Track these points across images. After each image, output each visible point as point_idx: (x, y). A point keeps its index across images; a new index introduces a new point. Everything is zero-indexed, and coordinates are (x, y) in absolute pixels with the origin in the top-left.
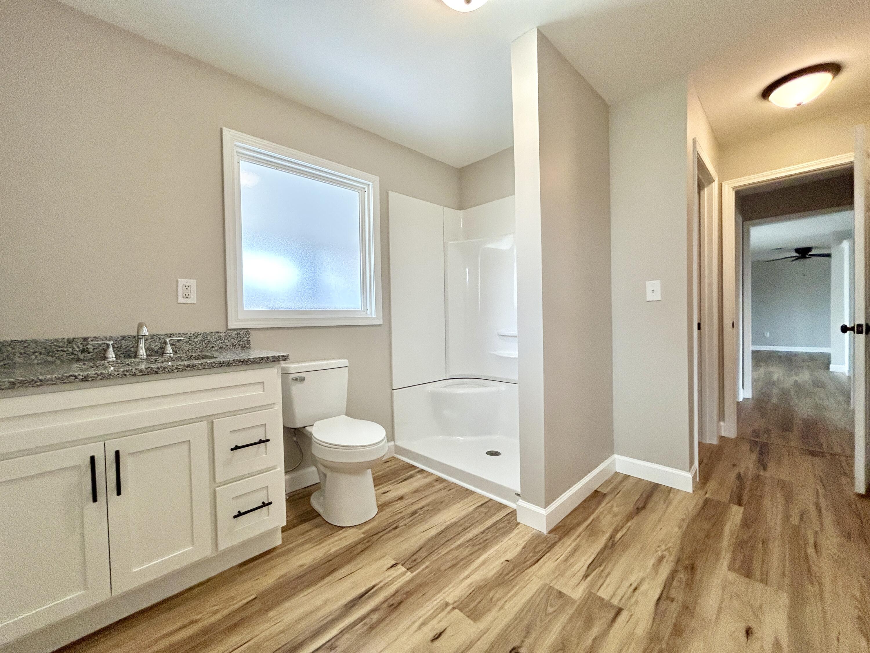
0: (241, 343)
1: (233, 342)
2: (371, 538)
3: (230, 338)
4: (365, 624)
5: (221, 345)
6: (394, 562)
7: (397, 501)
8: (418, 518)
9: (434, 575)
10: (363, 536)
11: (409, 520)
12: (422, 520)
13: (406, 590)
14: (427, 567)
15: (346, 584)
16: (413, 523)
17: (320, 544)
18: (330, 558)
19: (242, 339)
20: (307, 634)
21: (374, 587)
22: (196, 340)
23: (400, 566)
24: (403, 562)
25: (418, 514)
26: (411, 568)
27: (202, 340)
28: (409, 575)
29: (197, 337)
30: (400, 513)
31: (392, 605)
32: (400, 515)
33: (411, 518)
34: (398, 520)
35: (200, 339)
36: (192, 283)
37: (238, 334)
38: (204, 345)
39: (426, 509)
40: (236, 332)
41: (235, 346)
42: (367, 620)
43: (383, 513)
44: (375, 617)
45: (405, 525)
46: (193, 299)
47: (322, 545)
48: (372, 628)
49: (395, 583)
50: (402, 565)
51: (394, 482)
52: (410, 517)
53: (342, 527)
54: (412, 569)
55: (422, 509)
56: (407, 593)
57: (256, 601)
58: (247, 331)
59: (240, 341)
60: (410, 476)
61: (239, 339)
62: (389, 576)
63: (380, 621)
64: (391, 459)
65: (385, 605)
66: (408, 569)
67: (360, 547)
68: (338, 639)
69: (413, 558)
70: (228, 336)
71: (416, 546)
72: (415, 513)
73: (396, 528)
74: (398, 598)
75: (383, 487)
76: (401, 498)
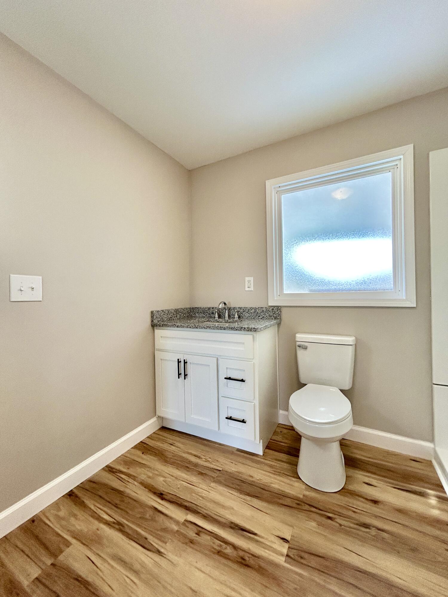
0: (274, 315)
1: (270, 314)
2: (303, 504)
3: (268, 312)
4: (221, 546)
5: (264, 315)
6: (288, 538)
7: (366, 499)
8: (360, 533)
9: (296, 589)
10: (301, 496)
11: (352, 525)
12: (363, 540)
13: (263, 564)
14: (300, 575)
15: (248, 512)
16: (349, 532)
17: (274, 474)
18: (266, 488)
19: (275, 313)
20: (204, 512)
21: (255, 534)
22: (252, 311)
23: (287, 545)
24: (293, 546)
25: (368, 530)
26: (291, 558)
27: (254, 312)
28: (281, 560)
29: (252, 310)
30: (354, 512)
31: (244, 559)
32: (350, 513)
33: (356, 526)
34: (340, 515)
35: (253, 311)
36: (252, 279)
37: (273, 309)
38: (255, 314)
39: (385, 535)
40: (271, 308)
41: (271, 316)
42: (224, 546)
43: (342, 497)
44: (229, 550)
45: (341, 525)
46: (252, 289)
47: (275, 476)
48: (219, 553)
49: (266, 551)
50: (289, 548)
51: (393, 484)
52: (357, 524)
53: (300, 478)
54: (290, 560)
55: (379, 531)
56: (260, 567)
57: (218, 472)
58: (279, 308)
59: (274, 314)
60: (420, 493)
61: (273, 313)
62: (272, 542)
63: (226, 557)
64: (423, 461)
65: (241, 553)
66: (287, 556)
67: (288, 502)
68: (206, 534)
69: (303, 554)
70: (267, 311)
71: (321, 551)
72: (366, 526)
73: (329, 518)
74: (252, 562)
75: (373, 478)
76: (375, 502)
